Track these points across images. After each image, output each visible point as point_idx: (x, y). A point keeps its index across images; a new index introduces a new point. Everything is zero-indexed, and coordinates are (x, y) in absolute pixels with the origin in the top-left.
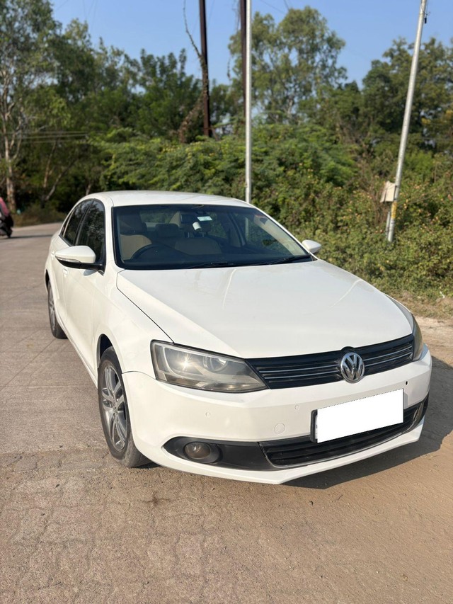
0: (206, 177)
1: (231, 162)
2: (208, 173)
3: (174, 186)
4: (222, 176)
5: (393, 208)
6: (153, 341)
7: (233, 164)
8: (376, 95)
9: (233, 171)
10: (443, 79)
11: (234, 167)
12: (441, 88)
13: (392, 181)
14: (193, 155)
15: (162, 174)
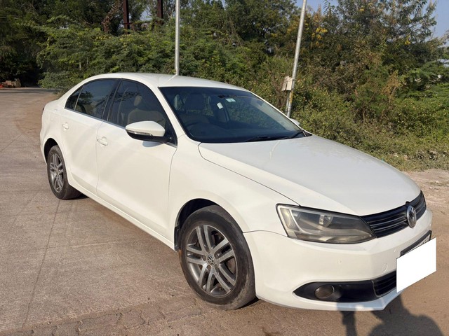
0: (139, 63)
1: (158, 53)
2: (141, 60)
3: (114, 69)
4: (153, 63)
5: (291, 94)
6: (278, 204)
7: (160, 54)
8: (235, 12)
9: (161, 60)
10: (277, 7)
11: (160, 57)
12: (277, 13)
13: (291, 76)
14: (128, 45)
15: (100, 58)
